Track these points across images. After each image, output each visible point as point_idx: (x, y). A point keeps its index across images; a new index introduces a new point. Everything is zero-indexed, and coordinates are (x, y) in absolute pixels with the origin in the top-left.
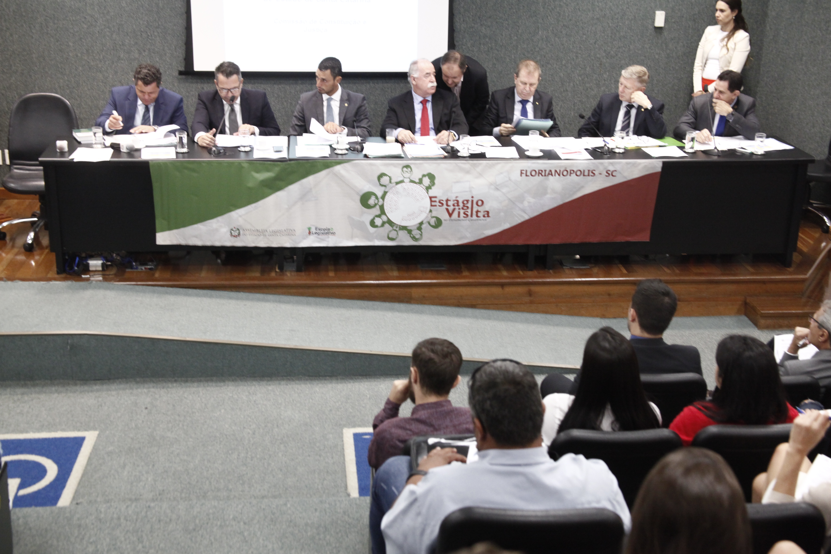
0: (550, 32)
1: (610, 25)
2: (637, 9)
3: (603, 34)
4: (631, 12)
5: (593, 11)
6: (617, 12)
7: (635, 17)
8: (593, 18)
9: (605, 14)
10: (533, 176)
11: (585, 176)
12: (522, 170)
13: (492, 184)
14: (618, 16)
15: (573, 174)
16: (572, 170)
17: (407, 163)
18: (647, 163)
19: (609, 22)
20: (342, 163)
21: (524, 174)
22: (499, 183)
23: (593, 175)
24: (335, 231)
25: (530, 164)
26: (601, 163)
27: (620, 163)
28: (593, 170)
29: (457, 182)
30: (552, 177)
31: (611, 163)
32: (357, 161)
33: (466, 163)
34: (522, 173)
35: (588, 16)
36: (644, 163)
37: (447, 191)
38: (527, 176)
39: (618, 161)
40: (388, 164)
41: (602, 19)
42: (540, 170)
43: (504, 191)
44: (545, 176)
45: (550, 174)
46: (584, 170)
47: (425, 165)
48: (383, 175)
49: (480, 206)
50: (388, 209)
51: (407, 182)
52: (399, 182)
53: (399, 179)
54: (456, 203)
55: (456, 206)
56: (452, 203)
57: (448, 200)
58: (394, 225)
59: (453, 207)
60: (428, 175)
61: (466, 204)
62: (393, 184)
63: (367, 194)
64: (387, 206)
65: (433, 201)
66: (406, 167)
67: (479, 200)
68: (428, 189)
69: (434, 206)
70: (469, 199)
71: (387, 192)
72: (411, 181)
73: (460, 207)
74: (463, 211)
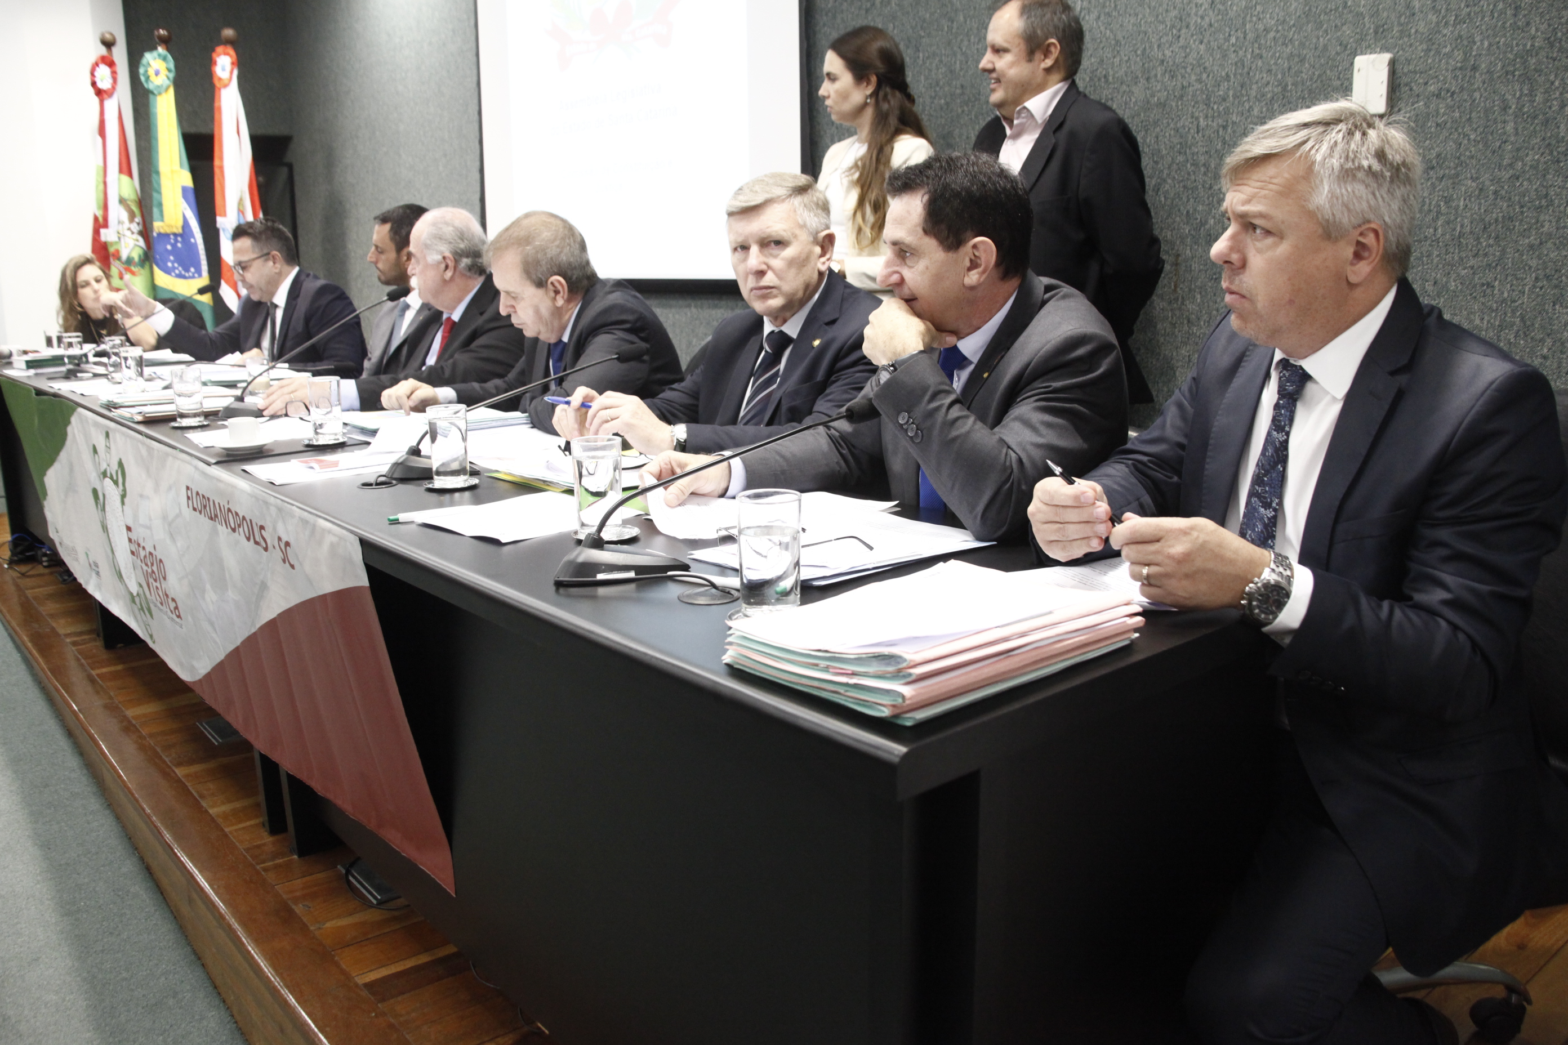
1: (1202, 123)
2: (1291, 55)
3: (1180, 158)
4: (1269, 71)
5: (1148, 79)
6: (1223, 74)
7: (1285, 89)
8: (1148, 102)
9: (1183, 87)
10: (200, 512)
11: (257, 543)
12: (188, 488)
13: (165, 518)
14: (1228, 89)
15: (241, 529)
16: (237, 514)
17: (109, 427)
18: (334, 535)
19: (1197, 114)
20: (74, 410)
21: (190, 502)
22: (170, 518)
23: (265, 546)
24: (101, 573)
25: (193, 469)
26: (266, 503)
27: (292, 516)
28: (262, 528)
29: (141, 496)
30: (219, 527)
31: (280, 510)
32: (80, 410)
33: (143, 444)
34: (188, 498)
35: (1133, 100)
36: (330, 532)
37: (136, 517)
38: (195, 509)
39: (289, 506)
40: (96, 424)
41: (1174, 104)
42: (203, 496)
43: (179, 545)
44: (211, 519)
45: (216, 516)
46: (251, 521)
47: (118, 436)
48: (95, 451)
49: (165, 578)
50: (112, 540)
51: (109, 475)
52: (104, 474)
53: (104, 466)
54: (145, 557)
55: (147, 565)
56: (142, 553)
57: (139, 545)
58: (126, 585)
59: (145, 568)
60: (121, 464)
61: (152, 564)
62: (102, 476)
63: (95, 492)
64: (110, 531)
65: (130, 540)
66: (107, 435)
67: (161, 561)
68: (123, 503)
69: (133, 553)
70: (153, 551)
71: (104, 495)
72: (111, 475)
73: (150, 570)
74: (155, 584)
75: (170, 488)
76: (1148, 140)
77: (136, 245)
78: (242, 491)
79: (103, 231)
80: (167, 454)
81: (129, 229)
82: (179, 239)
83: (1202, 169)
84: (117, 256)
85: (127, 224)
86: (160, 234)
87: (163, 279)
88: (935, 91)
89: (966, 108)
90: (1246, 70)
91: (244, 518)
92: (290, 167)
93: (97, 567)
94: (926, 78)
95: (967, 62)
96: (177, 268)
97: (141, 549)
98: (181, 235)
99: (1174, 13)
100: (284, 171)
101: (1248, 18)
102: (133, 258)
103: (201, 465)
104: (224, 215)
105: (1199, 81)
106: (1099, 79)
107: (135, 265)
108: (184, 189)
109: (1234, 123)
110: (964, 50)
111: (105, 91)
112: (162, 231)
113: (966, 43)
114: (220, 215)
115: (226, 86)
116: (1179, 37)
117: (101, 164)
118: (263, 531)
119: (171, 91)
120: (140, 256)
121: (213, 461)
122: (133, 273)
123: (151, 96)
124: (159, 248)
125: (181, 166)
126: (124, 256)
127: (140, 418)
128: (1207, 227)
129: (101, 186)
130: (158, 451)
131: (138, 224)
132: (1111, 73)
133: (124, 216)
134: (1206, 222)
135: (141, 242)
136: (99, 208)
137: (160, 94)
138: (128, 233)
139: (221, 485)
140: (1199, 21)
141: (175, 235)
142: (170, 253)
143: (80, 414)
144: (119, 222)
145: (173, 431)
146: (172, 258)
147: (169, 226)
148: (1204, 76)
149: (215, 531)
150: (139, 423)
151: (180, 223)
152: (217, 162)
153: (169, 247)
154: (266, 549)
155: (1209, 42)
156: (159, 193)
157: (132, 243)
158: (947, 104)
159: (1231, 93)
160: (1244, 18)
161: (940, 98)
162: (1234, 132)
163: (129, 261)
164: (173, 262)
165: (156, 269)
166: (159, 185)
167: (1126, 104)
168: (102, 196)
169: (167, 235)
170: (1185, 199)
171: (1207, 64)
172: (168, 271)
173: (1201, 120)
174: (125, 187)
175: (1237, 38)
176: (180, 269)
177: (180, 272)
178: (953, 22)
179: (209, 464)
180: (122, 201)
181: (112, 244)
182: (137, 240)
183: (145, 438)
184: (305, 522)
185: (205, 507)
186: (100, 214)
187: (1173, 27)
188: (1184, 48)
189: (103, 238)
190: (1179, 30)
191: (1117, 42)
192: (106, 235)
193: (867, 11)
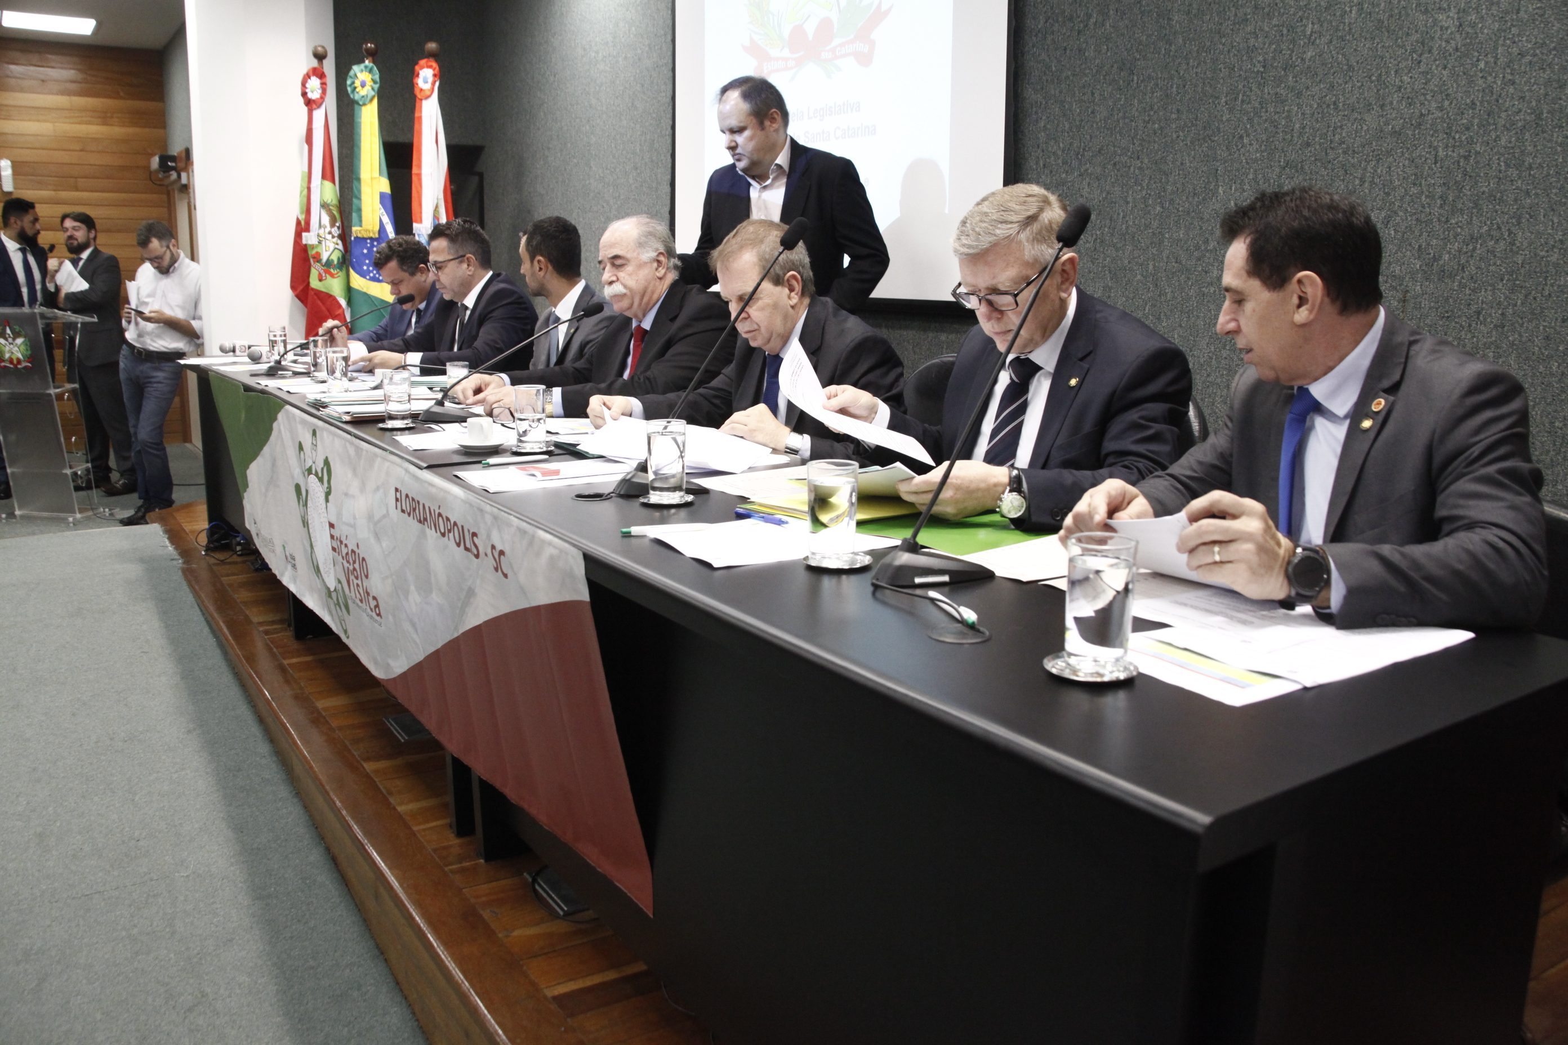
0: (1247, 187)
1: (1441, 153)
2: (1548, 82)
3: (1414, 190)
4: (1522, 98)
5: (1382, 106)
7: (1539, 117)
8: (1381, 131)
9: (1422, 115)
10: (409, 515)
11: (467, 549)
12: (397, 490)
13: (370, 517)
14: (1473, 117)
15: (451, 535)
16: (448, 519)
17: (314, 425)
18: (555, 547)
19: (1436, 144)
20: (281, 407)
21: (399, 504)
22: (377, 518)
23: (476, 553)
24: (298, 566)
25: (403, 472)
26: (481, 510)
27: (509, 525)
28: (474, 535)
29: (346, 494)
30: (428, 531)
31: (496, 518)
32: (288, 407)
33: (352, 443)
34: (397, 500)
35: (1365, 128)
36: (550, 544)
37: (339, 515)
38: (403, 511)
39: (506, 515)
40: (304, 422)
41: (1410, 133)
42: (413, 499)
43: (384, 545)
44: (420, 522)
45: (425, 519)
46: (462, 527)
47: (325, 434)
48: (301, 448)
49: (367, 577)
50: (312, 535)
51: (314, 472)
52: (309, 471)
53: (309, 463)
54: (347, 554)
55: (348, 562)
56: (344, 551)
57: (341, 542)
58: (323, 580)
59: (346, 565)
60: (327, 462)
61: (354, 562)
62: (306, 473)
63: (298, 487)
64: (310, 526)
65: (332, 537)
66: (314, 433)
67: (363, 559)
68: (327, 500)
69: (334, 549)
70: (355, 549)
71: (307, 491)
72: (316, 471)
73: (351, 568)
74: (356, 581)
75: (378, 489)
76: (1379, 171)
77: (335, 248)
78: (456, 497)
79: (304, 234)
80: (376, 455)
81: (330, 233)
82: (375, 243)
83: (1439, 202)
84: (317, 258)
85: (328, 229)
86: (357, 238)
87: (358, 282)
88: (1149, 115)
89: (1181, 134)
90: (1495, 97)
91: (455, 524)
92: (481, 176)
93: (294, 560)
94: (1140, 102)
95: (1184, 87)
96: (372, 272)
97: (343, 546)
98: (376, 239)
99: (1415, 37)
100: (475, 180)
101: (1501, 42)
102: (332, 260)
103: (412, 468)
104: (420, 221)
105: (1441, 109)
106: (1328, 106)
107: (334, 267)
108: (382, 195)
109: (1477, 153)
110: (1182, 73)
111: (314, 101)
112: (359, 235)
113: (1184, 67)
114: (416, 222)
115: (428, 97)
116: (1420, 62)
117: (306, 170)
118: (475, 538)
119: (375, 101)
120: (339, 258)
121: (425, 465)
122: (332, 276)
123: (356, 106)
124: (356, 251)
125: (380, 174)
126: (324, 257)
127: (347, 418)
128: (1441, 262)
129: (305, 192)
130: (367, 451)
131: (338, 228)
132: (1342, 99)
133: (326, 220)
134: (1440, 257)
135: (341, 247)
136: (302, 213)
137: (364, 104)
138: (329, 237)
139: (433, 490)
140: (1444, 44)
141: (371, 239)
142: (366, 256)
143: (287, 411)
144: (320, 226)
145: (380, 432)
146: (367, 261)
147: (367, 231)
148: (1447, 103)
149: (423, 534)
150: (346, 423)
151: (377, 228)
152: (415, 170)
153: (365, 251)
154: (477, 556)
155: (1454, 67)
156: (359, 199)
157: (332, 246)
158: (1161, 128)
159: (1476, 121)
160: (1496, 42)
161: (1154, 123)
162: (1477, 163)
163: (329, 263)
164: (368, 266)
165: (352, 272)
166: (359, 191)
167: (1356, 132)
168: (305, 200)
169: (364, 239)
170: (1417, 233)
171: (1450, 91)
172: (363, 275)
173: (1440, 149)
174: (326, 192)
175: (1487, 63)
176: (375, 272)
177: (374, 275)
178: (1170, 45)
179: (421, 468)
180: (324, 206)
181: (313, 247)
182: (337, 244)
183: (354, 439)
184: (523, 532)
185: (414, 510)
186: (302, 217)
187: (1414, 51)
188: (1425, 73)
189: (304, 242)
190: (1420, 55)
191: (1350, 68)
192: (306, 237)
193: (1079, 32)
